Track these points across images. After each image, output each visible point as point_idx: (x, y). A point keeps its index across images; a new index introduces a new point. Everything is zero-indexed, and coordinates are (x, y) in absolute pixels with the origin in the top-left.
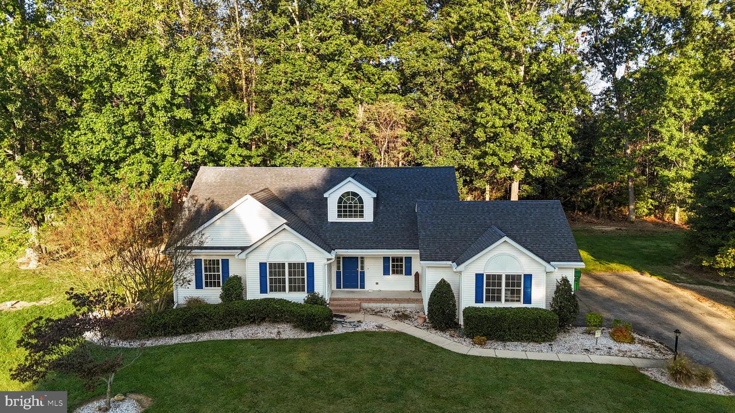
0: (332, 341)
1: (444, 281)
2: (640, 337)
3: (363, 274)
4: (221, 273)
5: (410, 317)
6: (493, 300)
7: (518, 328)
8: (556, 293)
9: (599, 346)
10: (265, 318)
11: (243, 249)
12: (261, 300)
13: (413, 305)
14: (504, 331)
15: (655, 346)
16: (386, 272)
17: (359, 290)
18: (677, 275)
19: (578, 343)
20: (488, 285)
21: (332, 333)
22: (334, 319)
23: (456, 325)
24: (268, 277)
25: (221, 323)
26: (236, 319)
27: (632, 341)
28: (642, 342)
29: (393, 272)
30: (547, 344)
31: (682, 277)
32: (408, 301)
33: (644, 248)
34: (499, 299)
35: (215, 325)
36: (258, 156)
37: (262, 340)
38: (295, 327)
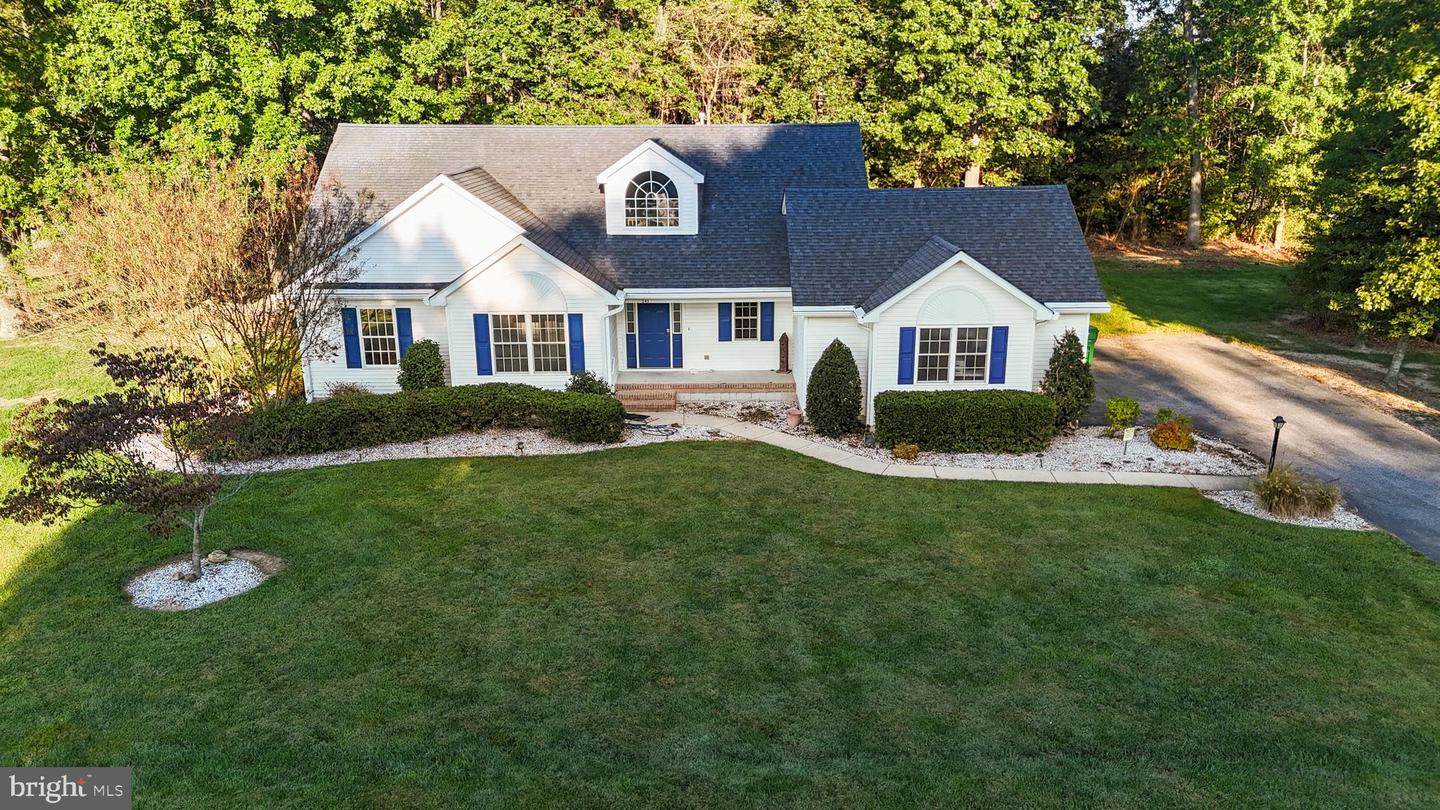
0: (624, 458)
1: (840, 344)
2: (1205, 441)
3: (678, 339)
4: (396, 336)
5: (772, 416)
6: (932, 377)
7: (979, 427)
8: (1052, 361)
9: (1130, 456)
10: (490, 422)
11: (438, 287)
12: (482, 387)
13: (778, 396)
14: (953, 433)
15: (1232, 456)
16: (724, 336)
17: (672, 369)
18: (1276, 337)
19: (1091, 454)
20: (924, 348)
21: (624, 445)
22: (627, 421)
23: (860, 428)
24: (492, 342)
25: (404, 430)
26: (434, 421)
27: (1191, 446)
28: (1208, 449)
29: (738, 336)
30: (1033, 455)
31: (1286, 341)
32: (768, 388)
33: (1217, 291)
34: (944, 376)
35: (393, 432)
36: (457, 104)
37: (489, 458)
38: (551, 435)
